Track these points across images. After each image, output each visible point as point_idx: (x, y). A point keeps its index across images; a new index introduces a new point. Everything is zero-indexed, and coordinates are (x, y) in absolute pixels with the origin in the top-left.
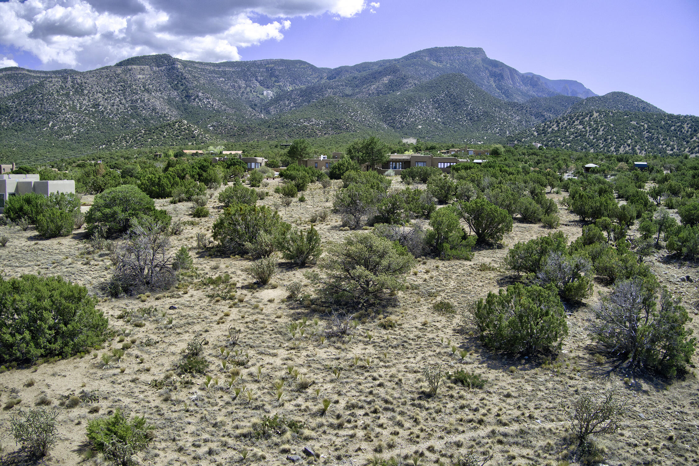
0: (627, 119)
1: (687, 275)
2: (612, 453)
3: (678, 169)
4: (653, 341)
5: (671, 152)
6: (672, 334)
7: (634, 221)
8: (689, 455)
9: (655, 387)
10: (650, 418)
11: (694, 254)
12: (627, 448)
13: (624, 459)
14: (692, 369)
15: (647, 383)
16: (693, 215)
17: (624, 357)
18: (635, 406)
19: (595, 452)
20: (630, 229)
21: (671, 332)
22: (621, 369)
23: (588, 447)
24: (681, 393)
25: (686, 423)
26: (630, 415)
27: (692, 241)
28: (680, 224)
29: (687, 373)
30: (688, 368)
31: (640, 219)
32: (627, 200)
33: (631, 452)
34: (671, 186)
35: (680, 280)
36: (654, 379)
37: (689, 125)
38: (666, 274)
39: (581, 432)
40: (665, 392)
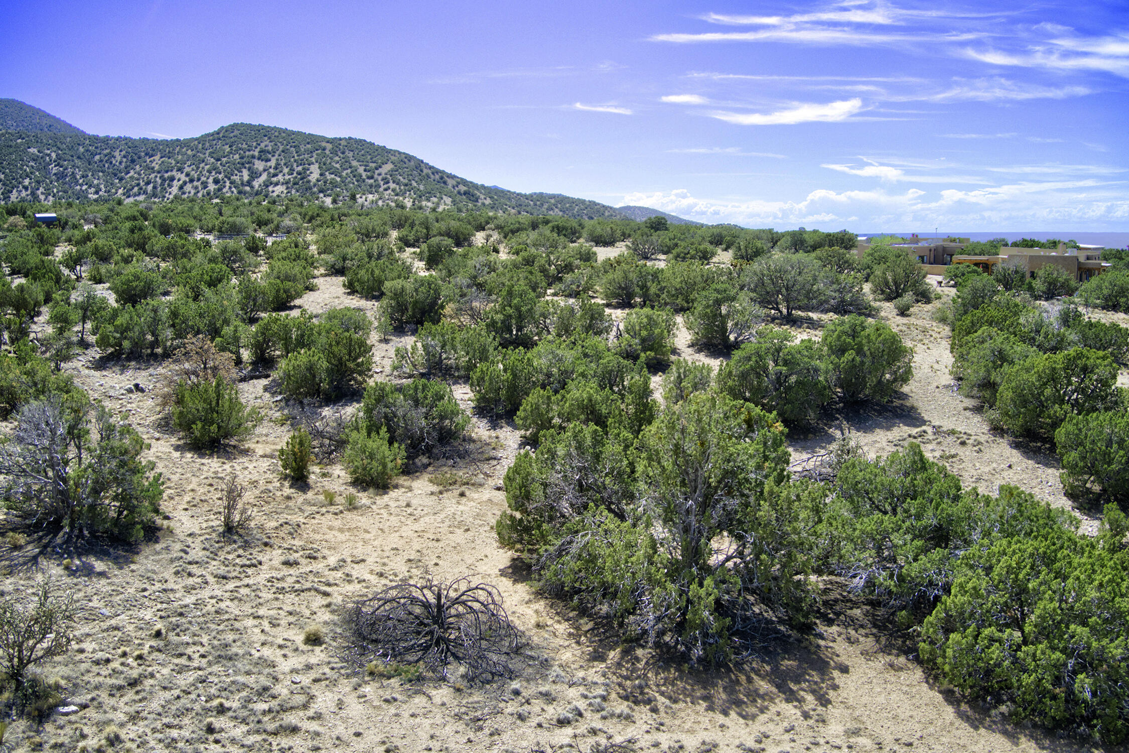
0: (22, 144)
1: (134, 382)
2: (74, 685)
3: (106, 220)
4: (96, 492)
5: (96, 196)
6: (123, 474)
7: (41, 309)
8: (192, 650)
9: (115, 563)
10: (119, 612)
11: (142, 348)
12: (95, 669)
13: (97, 688)
14: (166, 522)
15: (102, 560)
16: (134, 289)
17: (56, 527)
18: (90, 600)
19: (45, 691)
20: (36, 323)
21: (122, 471)
22: (55, 547)
23: (32, 687)
24: (158, 561)
25: (175, 604)
26: (86, 616)
27: (137, 329)
28: (115, 305)
29: (159, 529)
30: (159, 521)
31: (50, 304)
32: (26, 276)
33: (103, 673)
34: (96, 247)
35: (125, 392)
36: (111, 550)
37: (123, 153)
38: (102, 385)
39: (13, 666)
40: (133, 567)
